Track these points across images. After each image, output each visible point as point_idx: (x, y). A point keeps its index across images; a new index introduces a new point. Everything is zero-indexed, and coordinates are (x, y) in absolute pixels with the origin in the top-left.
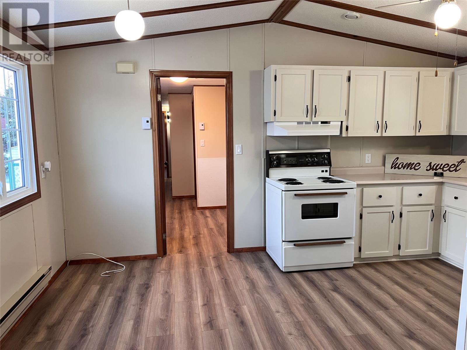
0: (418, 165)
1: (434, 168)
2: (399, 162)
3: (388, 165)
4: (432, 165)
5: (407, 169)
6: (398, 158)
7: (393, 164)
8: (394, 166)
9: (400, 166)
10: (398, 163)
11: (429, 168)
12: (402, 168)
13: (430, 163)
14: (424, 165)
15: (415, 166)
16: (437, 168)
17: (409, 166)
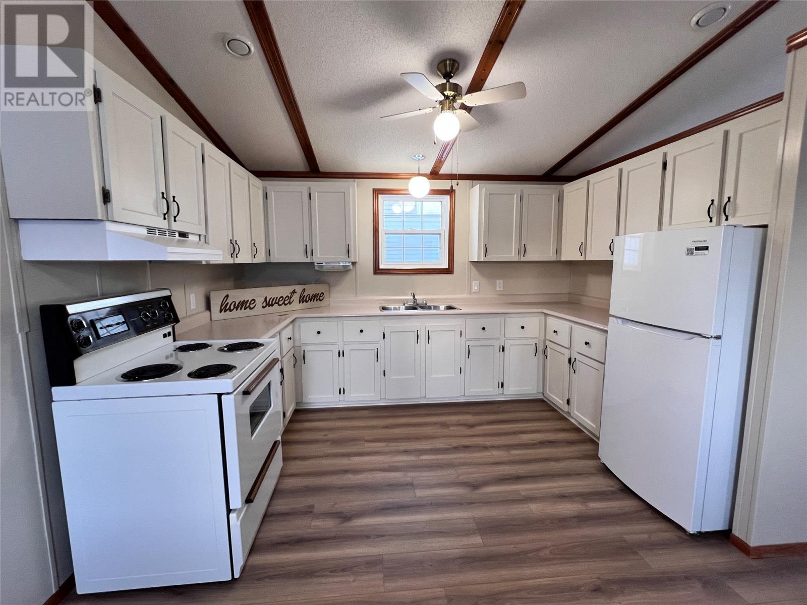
0: (253, 302)
1: (270, 303)
2: (230, 301)
3: (216, 307)
4: (268, 300)
5: (241, 309)
6: (227, 296)
7: (222, 305)
8: (224, 308)
9: (232, 307)
10: (228, 303)
11: (264, 305)
12: (235, 309)
13: (266, 298)
14: (260, 301)
15: (250, 304)
16: (273, 303)
17: (243, 305)
